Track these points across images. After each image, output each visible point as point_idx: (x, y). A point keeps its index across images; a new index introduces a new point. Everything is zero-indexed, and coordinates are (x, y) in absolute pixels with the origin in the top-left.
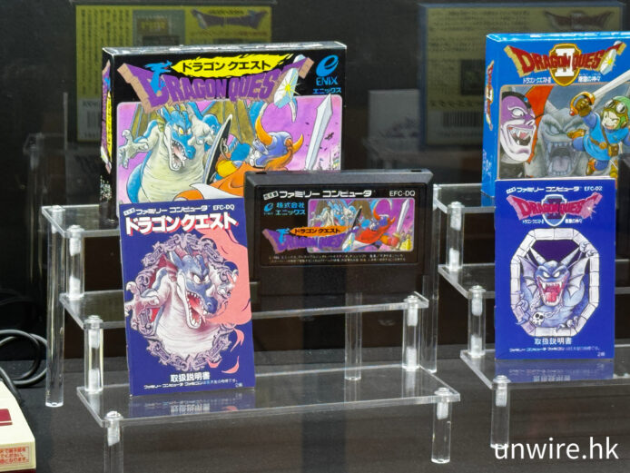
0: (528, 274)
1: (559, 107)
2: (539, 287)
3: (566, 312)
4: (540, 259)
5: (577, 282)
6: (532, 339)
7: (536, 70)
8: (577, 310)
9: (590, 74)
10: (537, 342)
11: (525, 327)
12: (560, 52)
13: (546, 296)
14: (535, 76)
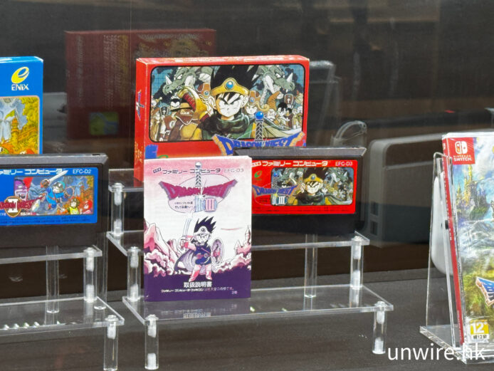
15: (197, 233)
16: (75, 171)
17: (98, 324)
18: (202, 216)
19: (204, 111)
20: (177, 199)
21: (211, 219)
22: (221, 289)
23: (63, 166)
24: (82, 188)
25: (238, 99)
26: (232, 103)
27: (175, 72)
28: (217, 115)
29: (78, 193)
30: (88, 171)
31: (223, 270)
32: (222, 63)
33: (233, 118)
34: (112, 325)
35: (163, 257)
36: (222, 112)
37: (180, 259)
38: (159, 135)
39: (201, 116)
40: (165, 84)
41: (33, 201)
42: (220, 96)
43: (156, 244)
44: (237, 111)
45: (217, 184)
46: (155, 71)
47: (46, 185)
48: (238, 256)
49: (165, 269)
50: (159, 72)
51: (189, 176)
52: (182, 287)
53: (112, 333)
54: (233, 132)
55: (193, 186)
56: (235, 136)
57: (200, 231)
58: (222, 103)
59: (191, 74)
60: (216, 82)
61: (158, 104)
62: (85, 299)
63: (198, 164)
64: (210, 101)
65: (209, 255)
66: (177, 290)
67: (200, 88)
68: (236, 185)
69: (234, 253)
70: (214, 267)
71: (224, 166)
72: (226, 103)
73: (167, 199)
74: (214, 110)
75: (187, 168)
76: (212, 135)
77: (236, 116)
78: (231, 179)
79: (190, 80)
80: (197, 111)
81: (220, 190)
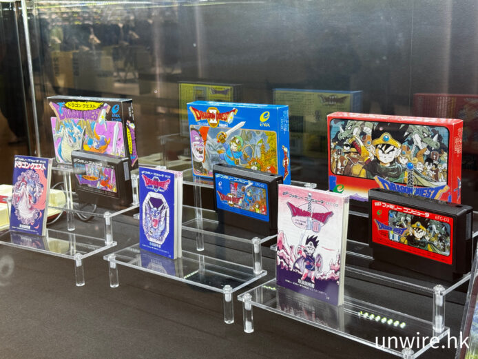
0: (148, 212)
1: (213, 138)
2: (151, 218)
3: (159, 234)
4: (152, 206)
5: (163, 219)
6: (149, 242)
7: (202, 119)
8: (163, 232)
9: (224, 123)
10: (150, 244)
11: (147, 235)
12: (211, 111)
13: (154, 223)
14: (202, 122)
15: (307, 246)
16: (257, 184)
18: (310, 234)
19: (367, 156)
20: (297, 217)
21: (316, 237)
22: (320, 292)
23: (252, 180)
24: (261, 196)
25: (393, 150)
26: (388, 153)
27: (346, 124)
28: (377, 161)
29: (259, 199)
30: (262, 185)
31: (322, 278)
32: (381, 119)
33: (389, 165)
35: (287, 256)
36: (380, 159)
37: (297, 261)
38: (337, 170)
39: (366, 160)
40: (339, 132)
41: (239, 199)
42: (379, 146)
43: (283, 246)
44: (392, 160)
45: (321, 212)
46: (333, 123)
47: (244, 190)
48: (331, 271)
49: (288, 265)
50: (335, 123)
51: (304, 202)
52: (297, 282)
54: (390, 176)
55: (306, 210)
56: (391, 179)
57: (309, 245)
58: (380, 152)
59: (357, 127)
60: (376, 135)
61: (335, 147)
63: (310, 194)
64: (372, 149)
65: (314, 264)
66: (294, 283)
67: (364, 138)
68: (333, 216)
69: (329, 267)
70: (315, 274)
71: (325, 199)
72: (383, 152)
73: (291, 216)
74: (375, 157)
75: (302, 195)
76: (374, 176)
77: (391, 163)
78: (330, 211)
79: (356, 131)
80: (362, 155)
81: (322, 217)
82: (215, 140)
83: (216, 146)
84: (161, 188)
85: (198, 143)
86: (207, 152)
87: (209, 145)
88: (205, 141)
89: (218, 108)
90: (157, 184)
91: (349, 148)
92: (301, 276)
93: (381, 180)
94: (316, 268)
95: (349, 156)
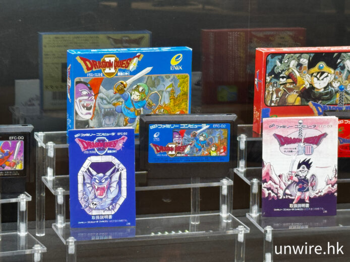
0: (87, 181)
1: (108, 89)
2: (94, 188)
3: (109, 201)
4: (94, 173)
5: (114, 185)
6: (91, 216)
7: (94, 69)
8: (115, 200)
9: (124, 71)
10: (93, 218)
11: (87, 210)
12: (107, 60)
13: (98, 193)
14: (93, 72)
15: (299, 170)
16: (215, 126)
17: (230, 232)
18: (302, 158)
19: (302, 85)
20: (286, 146)
21: (309, 160)
22: (316, 209)
23: (206, 122)
24: (219, 138)
25: (327, 76)
26: (323, 79)
27: (283, 58)
28: (312, 88)
29: (216, 141)
30: (224, 126)
31: (317, 196)
32: (316, 51)
33: (323, 90)
34: (241, 233)
35: (275, 186)
36: (316, 86)
37: (288, 188)
38: (272, 101)
39: (301, 88)
40: (276, 66)
41: (186, 146)
42: (314, 74)
43: (270, 177)
44: (325, 85)
45: (313, 136)
46: (269, 57)
47: (195, 136)
48: (328, 186)
49: (277, 194)
50: (272, 58)
51: (294, 130)
52: (288, 207)
53: (241, 238)
54: (323, 100)
55: (296, 137)
56: (324, 102)
57: (301, 169)
58: (316, 79)
59: (294, 59)
60: (311, 65)
61: (271, 80)
62: (221, 215)
63: (300, 122)
64: (307, 78)
65: (308, 185)
66: (285, 210)
67: (300, 69)
68: (327, 136)
69: (325, 183)
70: (312, 193)
71: (318, 123)
72: (318, 79)
73: (279, 146)
74: (310, 84)
75: (293, 124)
76: (308, 101)
77: (325, 88)
78: (323, 132)
79: (293, 63)
80: (298, 85)
81: (316, 140)
82: (111, 92)
83: (111, 98)
84: (109, 149)
85: (86, 98)
86: (97, 108)
87: (102, 99)
88: (96, 95)
89: (118, 55)
90: (102, 145)
91: (285, 79)
92: (293, 200)
93: (314, 104)
94: (310, 188)
95: (285, 87)
